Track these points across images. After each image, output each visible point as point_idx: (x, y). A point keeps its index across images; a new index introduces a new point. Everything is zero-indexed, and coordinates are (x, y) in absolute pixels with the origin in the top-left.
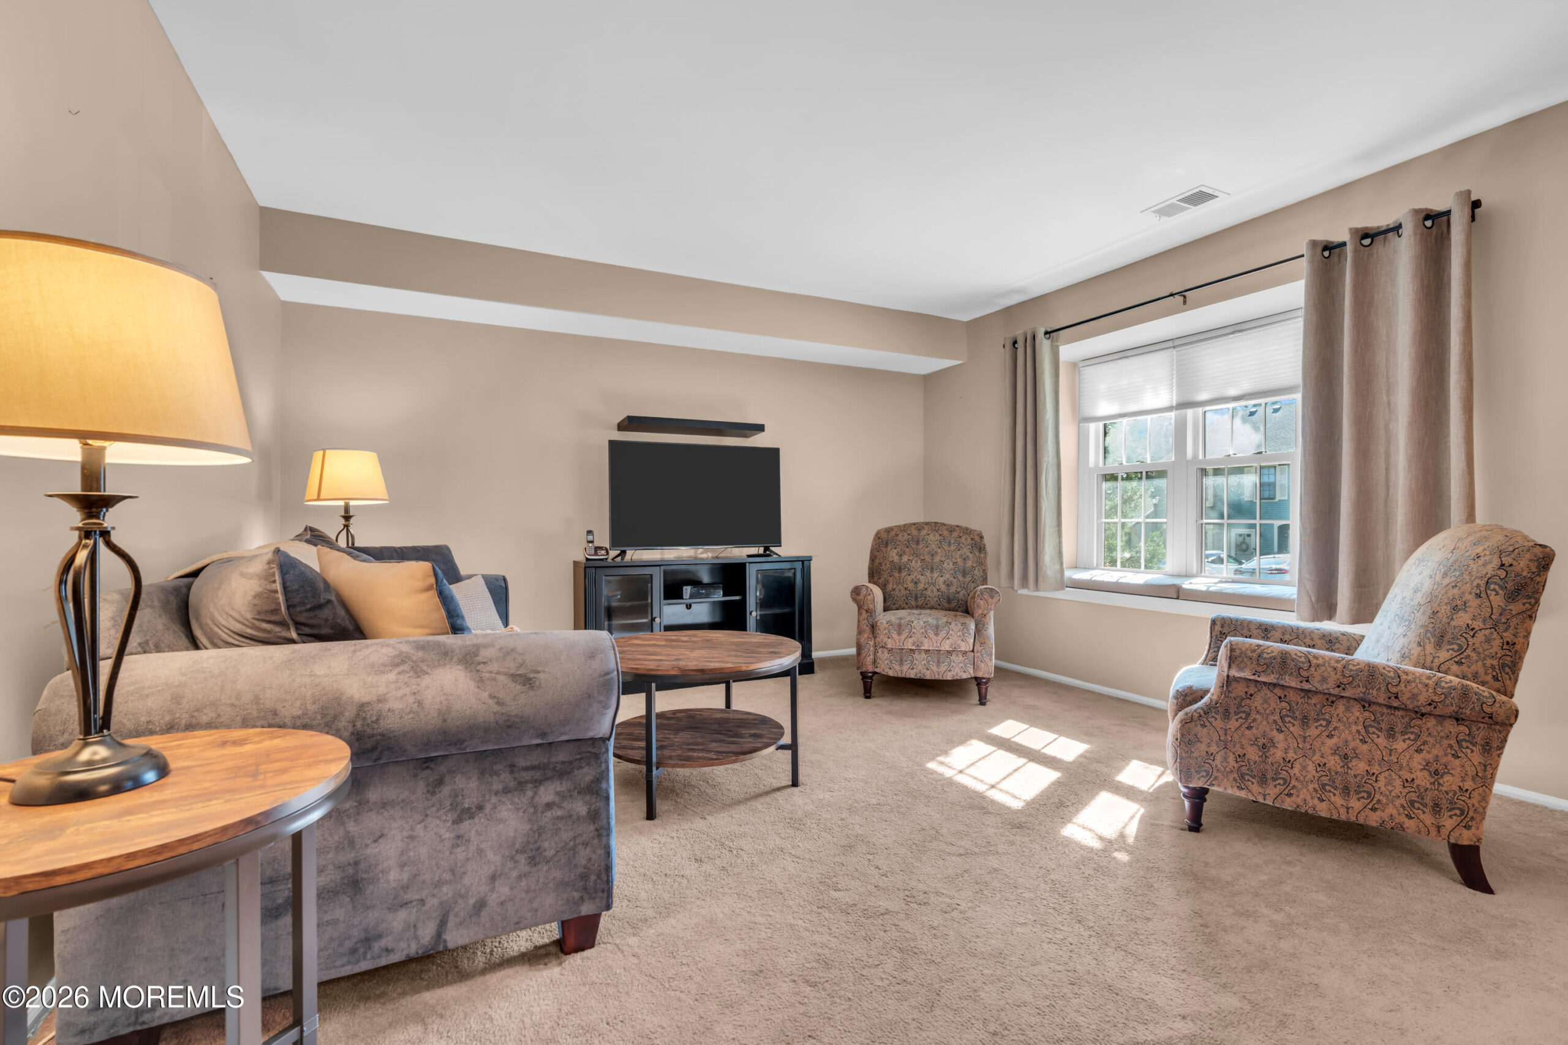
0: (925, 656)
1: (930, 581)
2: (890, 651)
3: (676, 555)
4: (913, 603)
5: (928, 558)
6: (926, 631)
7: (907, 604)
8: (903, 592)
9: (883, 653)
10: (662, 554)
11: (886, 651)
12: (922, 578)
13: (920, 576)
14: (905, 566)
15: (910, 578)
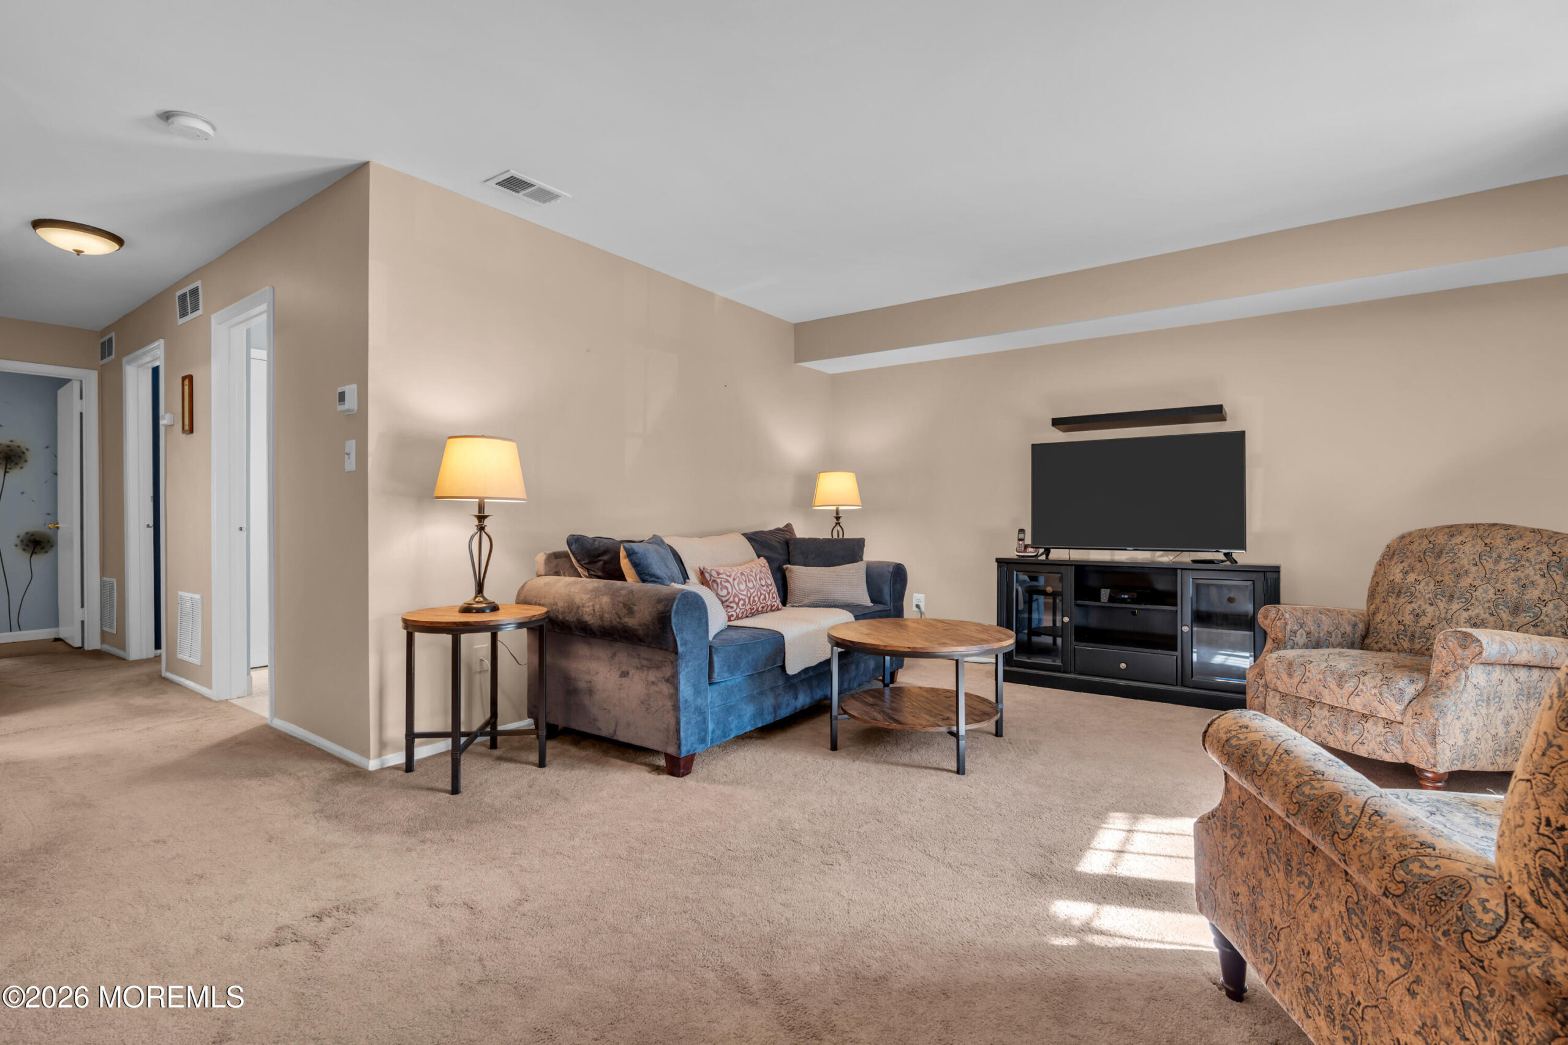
0: (1328, 714)
1: (1443, 616)
2: (1284, 696)
3: (1128, 557)
4: (1406, 645)
5: (1448, 579)
6: (1325, 679)
7: (1395, 644)
8: (1395, 626)
9: (1274, 697)
10: (1113, 555)
11: (1278, 696)
12: (1430, 610)
13: (1427, 606)
14: (1408, 588)
15: (1409, 607)
